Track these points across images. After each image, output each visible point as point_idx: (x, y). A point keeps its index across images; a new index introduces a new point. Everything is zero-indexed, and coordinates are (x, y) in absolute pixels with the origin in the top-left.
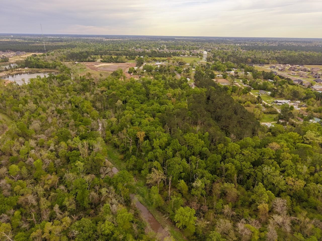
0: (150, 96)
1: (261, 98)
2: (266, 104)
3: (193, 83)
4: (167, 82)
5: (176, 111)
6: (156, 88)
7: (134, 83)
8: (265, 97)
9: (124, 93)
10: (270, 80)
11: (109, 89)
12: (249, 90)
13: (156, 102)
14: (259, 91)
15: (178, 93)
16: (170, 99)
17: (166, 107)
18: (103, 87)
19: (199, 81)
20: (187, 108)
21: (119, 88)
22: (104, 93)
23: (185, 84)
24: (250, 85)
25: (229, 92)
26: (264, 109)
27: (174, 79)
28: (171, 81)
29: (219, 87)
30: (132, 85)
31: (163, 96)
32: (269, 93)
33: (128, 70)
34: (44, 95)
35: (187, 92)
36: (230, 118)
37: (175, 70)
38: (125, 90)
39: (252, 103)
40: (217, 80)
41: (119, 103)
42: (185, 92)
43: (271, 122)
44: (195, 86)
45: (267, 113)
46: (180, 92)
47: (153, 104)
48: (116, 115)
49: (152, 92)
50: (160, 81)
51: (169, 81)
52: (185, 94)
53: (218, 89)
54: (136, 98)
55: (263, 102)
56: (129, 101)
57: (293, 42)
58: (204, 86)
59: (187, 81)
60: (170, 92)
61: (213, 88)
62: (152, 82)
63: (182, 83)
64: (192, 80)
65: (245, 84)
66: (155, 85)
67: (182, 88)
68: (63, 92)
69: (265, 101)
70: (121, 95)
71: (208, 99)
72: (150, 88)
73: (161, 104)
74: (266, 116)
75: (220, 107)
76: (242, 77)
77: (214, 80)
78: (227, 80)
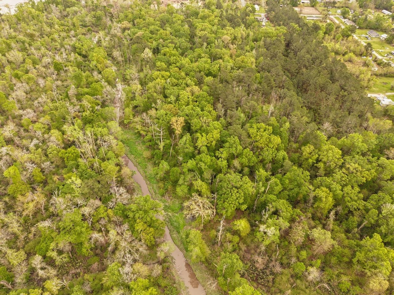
0: (197, 40)
1: (372, 47)
2: (380, 57)
3: (263, 15)
4: (224, 13)
6: (207, 24)
7: (171, 14)
8: (376, 43)
9: (157, 34)
10: (384, 11)
11: (134, 25)
12: (353, 30)
13: (206, 53)
14: (368, 31)
15: (240, 36)
16: (227, 46)
17: (220, 65)
19: (274, 11)
20: (254, 65)
21: (149, 25)
22: (127, 32)
23: (251, 17)
24: (354, 21)
25: (321, 33)
26: (376, 69)
27: (235, 7)
28: (230, 12)
29: (306, 25)
30: (169, 18)
31: (216, 40)
32: (385, 36)
34: (37, 34)
35: (254, 33)
38: (158, 28)
39: (357, 55)
40: (301, 10)
41: (148, 53)
42: (251, 34)
43: (386, 92)
44: (267, 20)
45: (381, 75)
46: (244, 33)
47: (199, 57)
48: (142, 75)
49: (199, 33)
50: (213, 11)
51: (227, 11)
52: (251, 37)
53: (305, 28)
54: (174, 45)
55: (374, 53)
56: (162, 51)
58: (282, 23)
59: (254, 11)
60: (227, 34)
61: (296, 26)
62: (201, 14)
63: (247, 15)
64: (263, 9)
65: (345, 18)
66: (204, 18)
67: (247, 26)
68: (66, 28)
69: (376, 51)
70: (151, 38)
71: (288, 45)
72: (197, 24)
73: (214, 56)
74: (379, 81)
76: (341, 5)
77: (296, 9)
78: (316, 9)
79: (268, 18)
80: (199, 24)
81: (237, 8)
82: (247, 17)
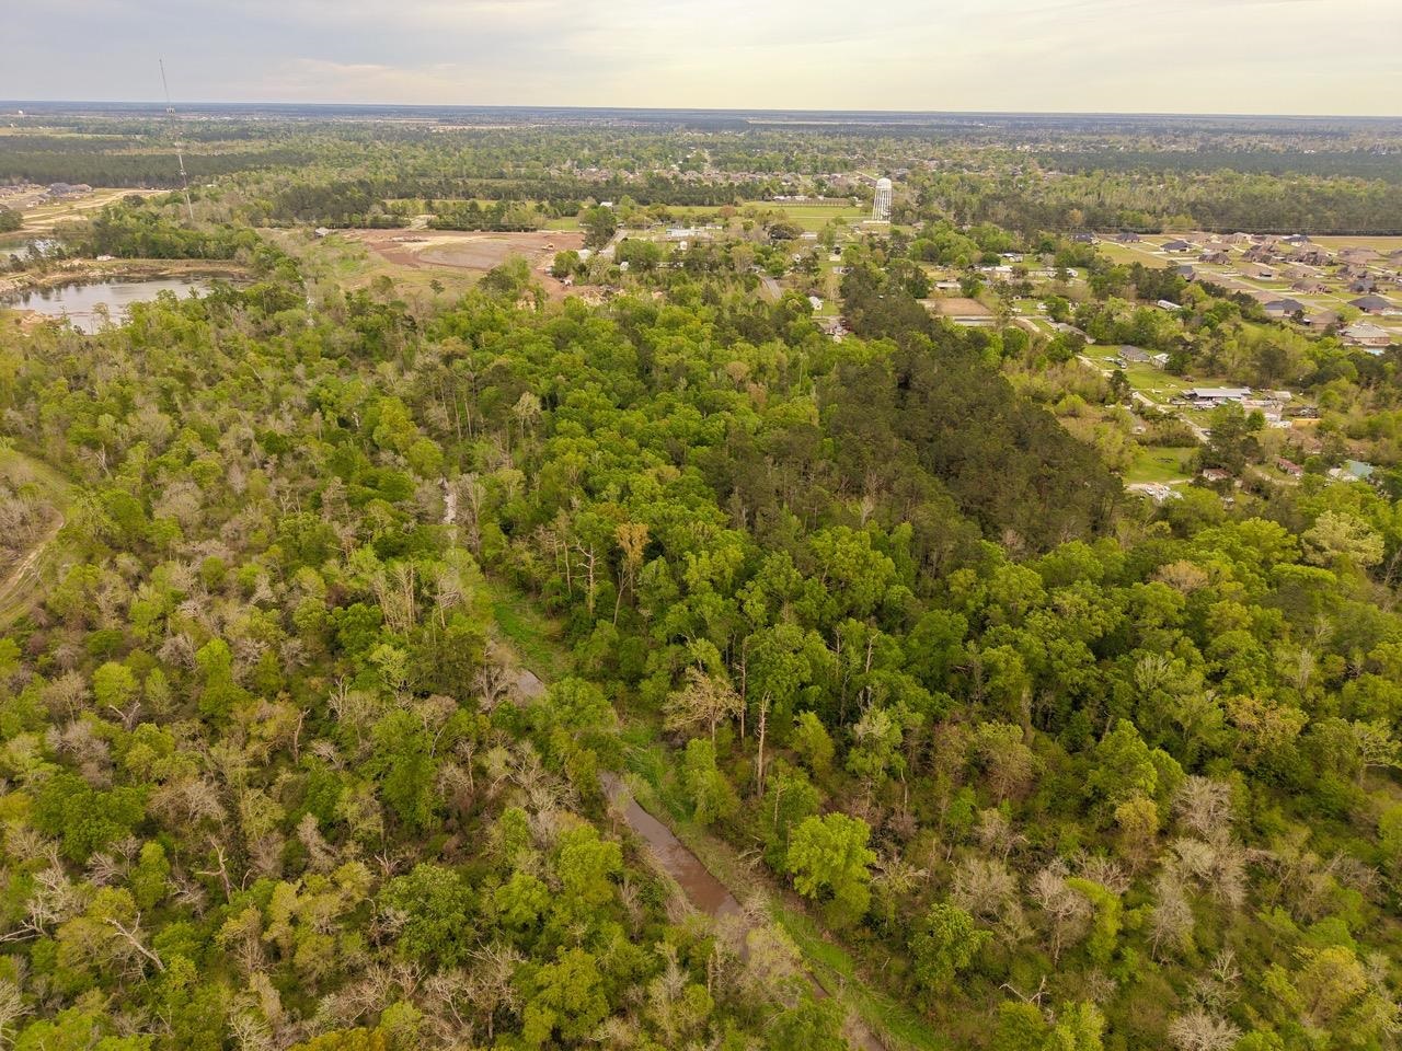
0: (657, 375)
1: (1126, 382)
2: (1149, 403)
3: (834, 320)
4: (727, 315)
5: (769, 436)
6: (681, 339)
7: (581, 319)
8: (1144, 375)
9: (545, 364)
10: (1163, 303)
11: (476, 346)
12: (1076, 345)
13: (686, 400)
14: (1119, 349)
15: (773, 362)
16: (740, 387)
17: (727, 421)
18: (451, 339)
19: (862, 307)
20: (816, 422)
21: (521, 343)
22: (458, 364)
23: (802, 321)
24: (1079, 326)
25: (992, 354)
26: (1141, 428)
27: (754, 301)
28: (740, 310)
29: (951, 334)
30: (575, 328)
31: (712, 374)
32: (1162, 358)
33: (553, 263)
34: (200, 373)
35: (812, 355)
36: (998, 464)
37: (756, 263)
38: (549, 351)
39: (1089, 402)
40: (937, 306)
41: (529, 404)
42: (803, 356)
43: (1170, 479)
44: (845, 332)
45: (1154, 443)
46: (784, 356)
47: (670, 409)
48: (519, 456)
49: (662, 359)
50: (695, 311)
51: (733, 310)
52: (803, 367)
53: (947, 341)
54: (599, 386)
55: (1136, 395)
56: (569, 400)
57: (1267, 132)
58: (884, 332)
59: (808, 309)
60: (742, 355)
61: (924, 337)
62: (662, 316)
63: (789, 317)
64: (833, 307)
65: (1057, 321)
66: (672, 325)
67: (792, 341)
68: (278, 360)
69: (1143, 393)
70: (531, 372)
71: (904, 384)
72: (656, 339)
73: (707, 408)
74: (1149, 456)
75: (956, 418)
76: (1045, 292)
77: (928, 304)
78: (979, 303)
79: (846, 325)
80: (661, 340)
81: (760, 302)
82: (791, 323)
